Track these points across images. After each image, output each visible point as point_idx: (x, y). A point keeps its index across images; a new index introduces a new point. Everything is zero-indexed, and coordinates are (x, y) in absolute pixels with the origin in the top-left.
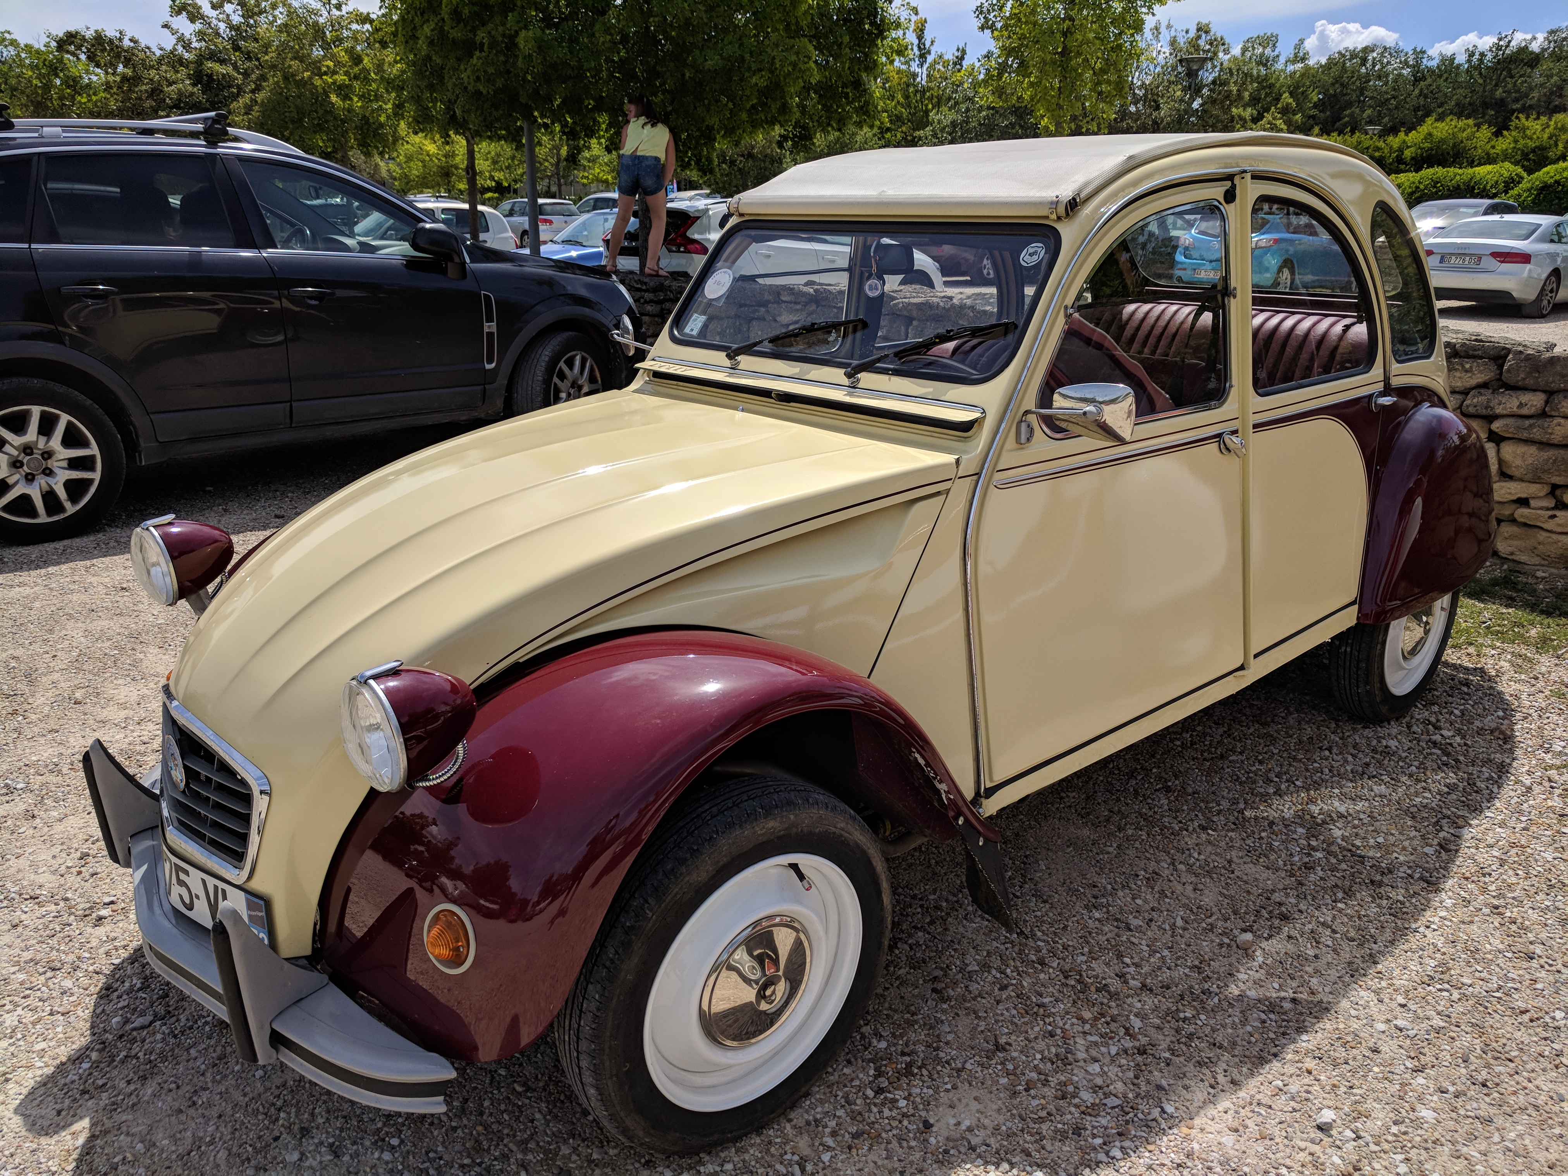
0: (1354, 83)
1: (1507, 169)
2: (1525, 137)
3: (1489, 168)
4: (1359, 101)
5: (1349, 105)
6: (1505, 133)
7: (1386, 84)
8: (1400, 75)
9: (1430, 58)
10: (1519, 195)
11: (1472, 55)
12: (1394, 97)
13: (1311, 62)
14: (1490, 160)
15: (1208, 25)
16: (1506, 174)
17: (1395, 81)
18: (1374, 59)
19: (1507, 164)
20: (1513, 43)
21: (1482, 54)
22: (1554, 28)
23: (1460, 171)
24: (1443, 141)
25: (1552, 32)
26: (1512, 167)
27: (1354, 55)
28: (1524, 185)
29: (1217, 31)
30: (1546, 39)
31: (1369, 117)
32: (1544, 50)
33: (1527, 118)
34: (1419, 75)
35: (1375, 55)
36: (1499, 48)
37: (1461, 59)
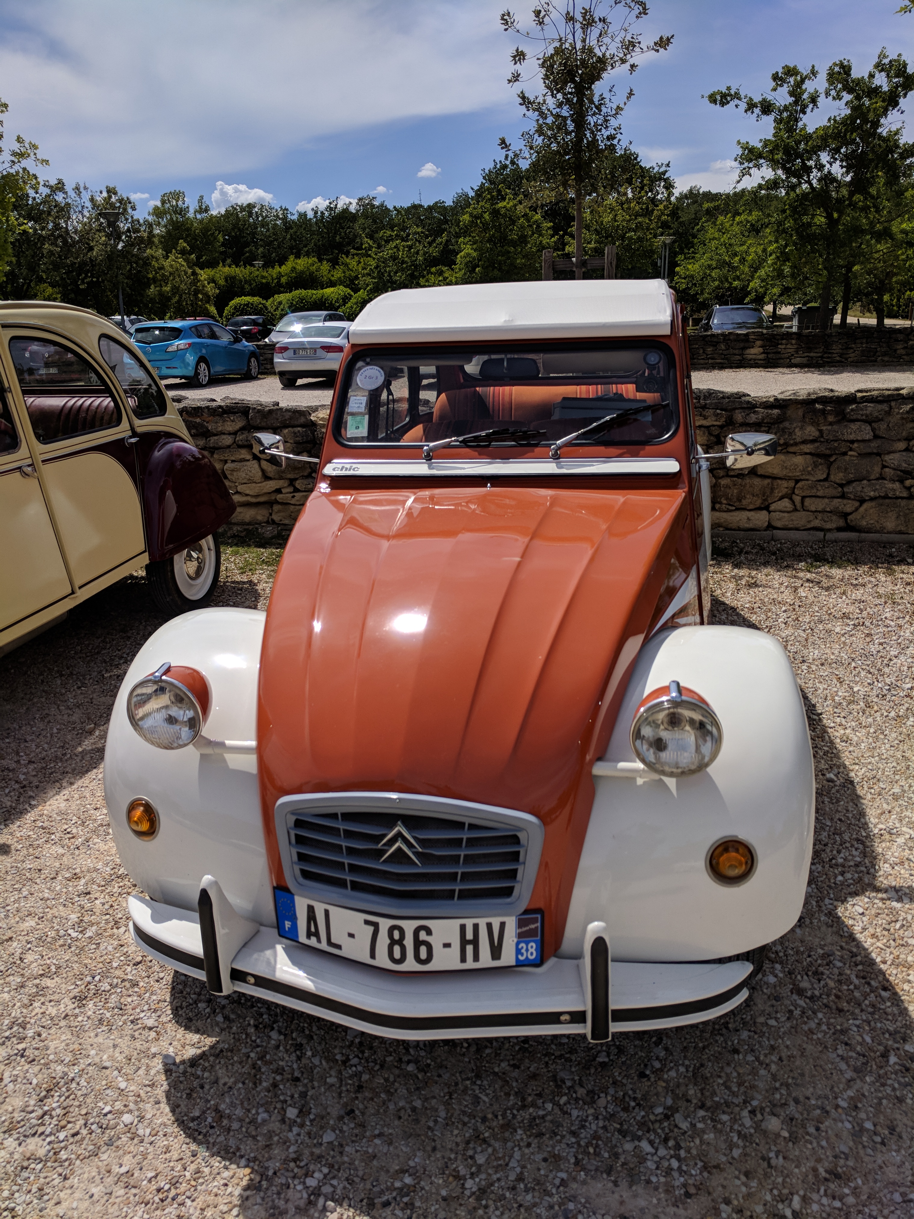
0: (247, 229)
1: (341, 290)
2: (349, 269)
3: (332, 289)
4: (254, 242)
5: (247, 244)
6: (337, 267)
7: (268, 230)
8: (276, 225)
9: (292, 214)
10: (352, 307)
11: (316, 213)
12: (276, 240)
13: (214, 212)
14: (332, 284)
15: (114, 189)
16: (342, 294)
17: (273, 228)
18: (257, 212)
19: (341, 287)
20: (338, 206)
21: (322, 213)
22: (361, 196)
23: (315, 292)
24: (302, 272)
25: (360, 199)
26: (345, 289)
27: (243, 209)
28: (353, 300)
29: (123, 193)
30: (358, 204)
31: (262, 253)
32: (358, 211)
33: (347, 257)
34: (288, 225)
35: (256, 210)
36: (331, 209)
37: (310, 215)
